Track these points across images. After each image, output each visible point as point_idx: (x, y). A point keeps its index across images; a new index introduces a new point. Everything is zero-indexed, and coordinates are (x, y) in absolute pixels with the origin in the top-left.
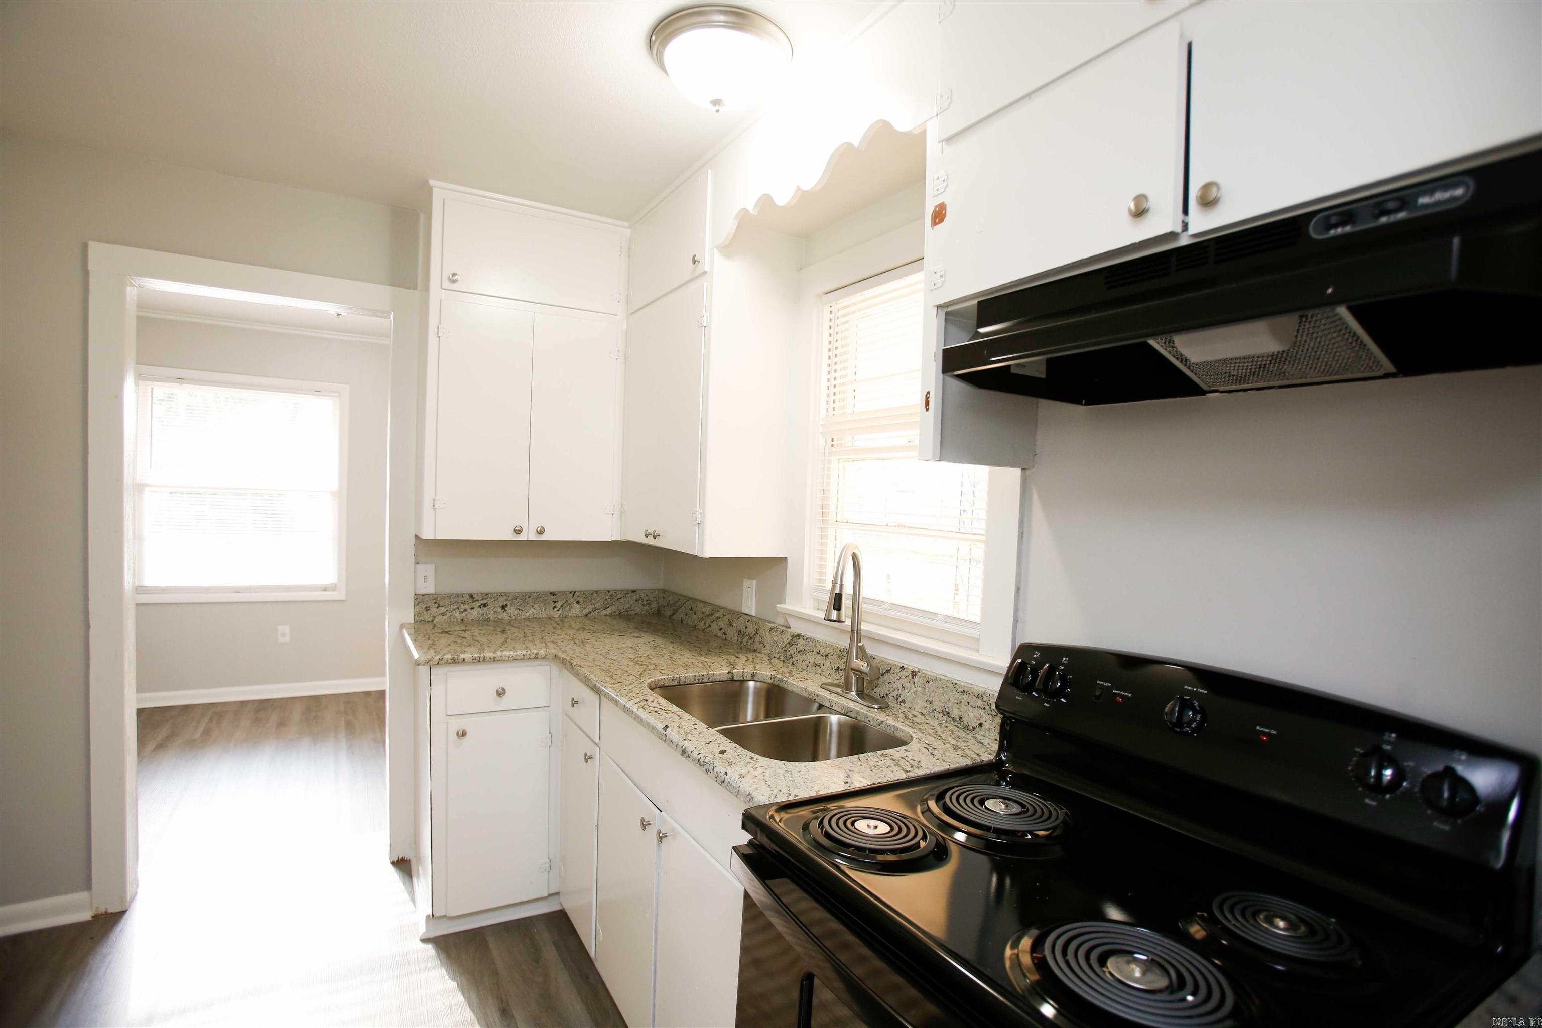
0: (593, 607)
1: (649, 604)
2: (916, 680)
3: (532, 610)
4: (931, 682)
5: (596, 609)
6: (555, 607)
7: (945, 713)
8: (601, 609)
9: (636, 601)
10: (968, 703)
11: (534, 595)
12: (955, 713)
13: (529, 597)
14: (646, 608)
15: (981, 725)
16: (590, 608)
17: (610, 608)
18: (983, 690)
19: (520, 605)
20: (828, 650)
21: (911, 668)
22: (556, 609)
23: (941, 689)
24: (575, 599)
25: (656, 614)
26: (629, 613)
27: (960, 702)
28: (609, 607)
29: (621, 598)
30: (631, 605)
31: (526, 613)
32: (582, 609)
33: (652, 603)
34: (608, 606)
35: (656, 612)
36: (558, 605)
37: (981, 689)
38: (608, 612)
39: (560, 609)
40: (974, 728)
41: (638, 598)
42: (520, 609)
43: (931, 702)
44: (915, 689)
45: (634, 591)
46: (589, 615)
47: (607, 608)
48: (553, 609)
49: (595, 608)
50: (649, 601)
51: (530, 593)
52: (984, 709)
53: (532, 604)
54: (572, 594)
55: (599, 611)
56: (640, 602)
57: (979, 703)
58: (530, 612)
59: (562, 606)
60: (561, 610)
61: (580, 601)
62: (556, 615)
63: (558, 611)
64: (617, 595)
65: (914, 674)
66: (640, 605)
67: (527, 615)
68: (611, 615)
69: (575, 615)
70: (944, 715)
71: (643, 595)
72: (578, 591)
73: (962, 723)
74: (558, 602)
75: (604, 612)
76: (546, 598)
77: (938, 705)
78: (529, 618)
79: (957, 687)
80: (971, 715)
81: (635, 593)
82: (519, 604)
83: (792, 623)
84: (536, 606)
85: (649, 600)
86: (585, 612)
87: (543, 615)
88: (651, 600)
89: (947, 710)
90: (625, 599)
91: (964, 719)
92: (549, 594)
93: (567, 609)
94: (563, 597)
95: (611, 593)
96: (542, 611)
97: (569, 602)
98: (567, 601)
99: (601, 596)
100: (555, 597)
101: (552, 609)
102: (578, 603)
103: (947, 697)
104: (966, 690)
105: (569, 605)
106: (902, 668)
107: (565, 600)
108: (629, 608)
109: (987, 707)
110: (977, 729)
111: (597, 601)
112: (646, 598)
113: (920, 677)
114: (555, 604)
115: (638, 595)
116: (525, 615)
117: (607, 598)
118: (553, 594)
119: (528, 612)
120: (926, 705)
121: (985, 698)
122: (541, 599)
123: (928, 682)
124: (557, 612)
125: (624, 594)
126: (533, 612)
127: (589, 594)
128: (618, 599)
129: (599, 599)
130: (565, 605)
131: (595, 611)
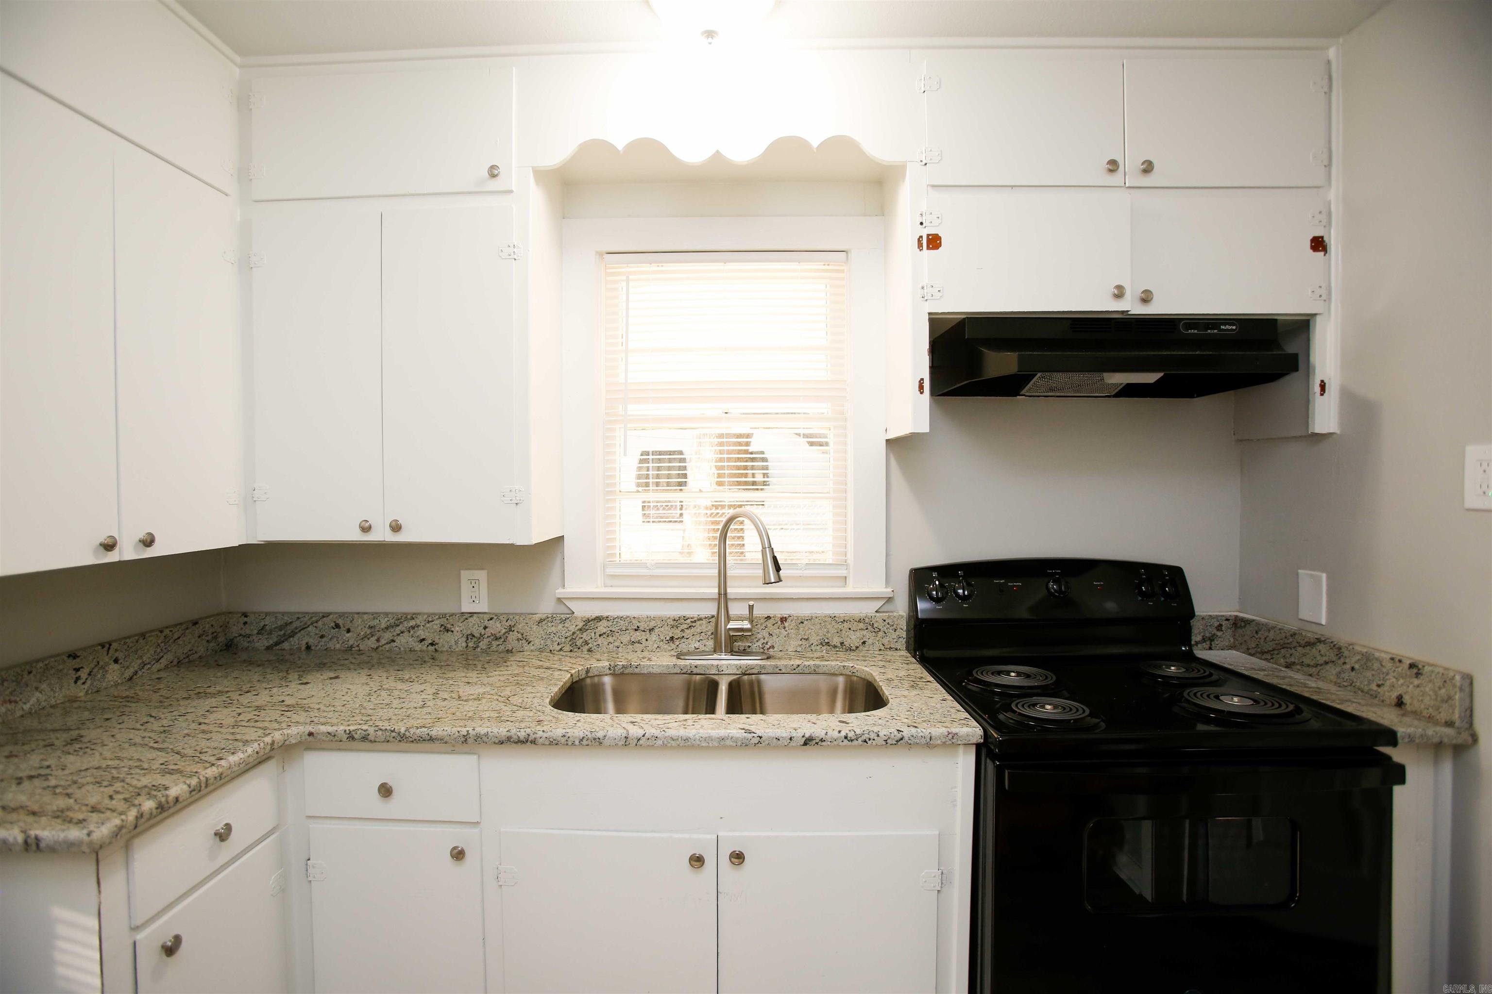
0: (139, 661)
1: (215, 638)
2: (786, 624)
3: (37, 694)
4: (806, 622)
5: (145, 665)
6: (78, 679)
7: (824, 644)
8: (152, 663)
9: (199, 637)
10: (850, 629)
11: (38, 667)
12: (836, 641)
13: (30, 673)
14: (212, 644)
15: (864, 643)
16: (136, 665)
17: (165, 657)
18: (865, 615)
19: (11, 693)
20: (652, 624)
21: (779, 616)
22: (80, 682)
23: (819, 625)
24: (111, 657)
25: (225, 650)
26: (190, 657)
27: (841, 630)
28: (162, 657)
29: (179, 638)
30: (193, 646)
31: (25, 703)
32: (123, 669)
33: (220, 634)
34: (162, 654)
35: (225, 648)
36: (83, 674)
37: (861, 615)
38: (164, 662)
39: (86, 679)
40: (857, 647)
41: (201, 632)
42: (13, 698)
43: (807, 639)
44: (786, 633)
45: (195, 623)
46: (135, 677)
47: (160, 659)
48: (76, 682)
49: (143, 662)
50: (215, 634)
51: (30, 663)
52: (867, 629)
53: (35, 684)
54: (106, 649)
55: (149, 666)
56: (204, 637)
57: (861, 625)
58: (33, 700)
59: (89, 674)
60: (89, 682)
61: (120, 657)
62: (80, 691)
63: (84, 683)
64: (173, 634)
65: (783, 620)
66: (204, 642)
67: (27, 707)
68: (166, 667)
69: (112, 683)
70: (823, 646)
71: (207, 626)
72: (115, 641)
73: (844, 647)
74: (82, 668)
75: (157, 666)
76: (61, 667)
77: (814, 639)
78: (30, 713)
79: (837, 619)
80: (853, 637)
81: (197, 626)
82: (10, 690)
83: (572, 605)
84: (44, 686)
85: (216, 632)
86: (128, 673)
87: (59, 697)
88: (218, 631)
89: (826, 641)
90: (184, 639)
91: (845, 643)
92: (66, 658)
93: (99, 676)
94: (91, 658)
95: (164, 633)
96: (55, 692)
97: (101, 663)
98: (98, 663)
99: (151, 641)
100: (78, 660)
101: (73, 684)
102: (116, 661)
103: (825, 630)
104: (846, 619)
105: (102, 668)
106: (768, 618)
107: (95, 663)
108: (190, 651)
109: (869, 627)
110: (861, 648)
111: (146, 651)
112: (211, 630)
113: (792, 621)
114: (79, 673)
115: (201, 627)
116: (23, 709)
117: (159, 642)
118: (73, 656)
119: (29, 702)
120: (800, 644)
121: (867, 620)
122: (52, 672)
123: (802, 623)
124: (83, 686)
125: (182, 630)
126: (38, 700)
127: (133, 642)
128: (175, 641)
129: (148, 647)
130: (95, 670)
131: (143, 667)
